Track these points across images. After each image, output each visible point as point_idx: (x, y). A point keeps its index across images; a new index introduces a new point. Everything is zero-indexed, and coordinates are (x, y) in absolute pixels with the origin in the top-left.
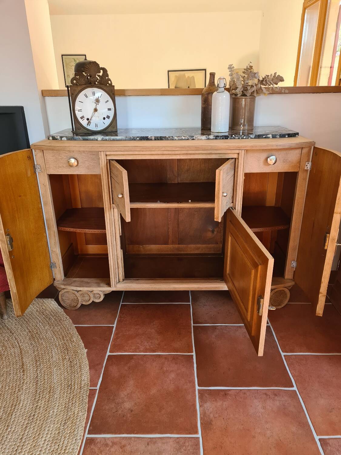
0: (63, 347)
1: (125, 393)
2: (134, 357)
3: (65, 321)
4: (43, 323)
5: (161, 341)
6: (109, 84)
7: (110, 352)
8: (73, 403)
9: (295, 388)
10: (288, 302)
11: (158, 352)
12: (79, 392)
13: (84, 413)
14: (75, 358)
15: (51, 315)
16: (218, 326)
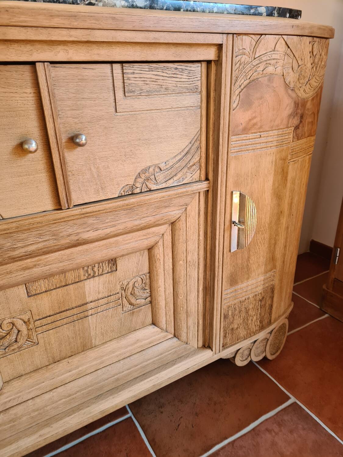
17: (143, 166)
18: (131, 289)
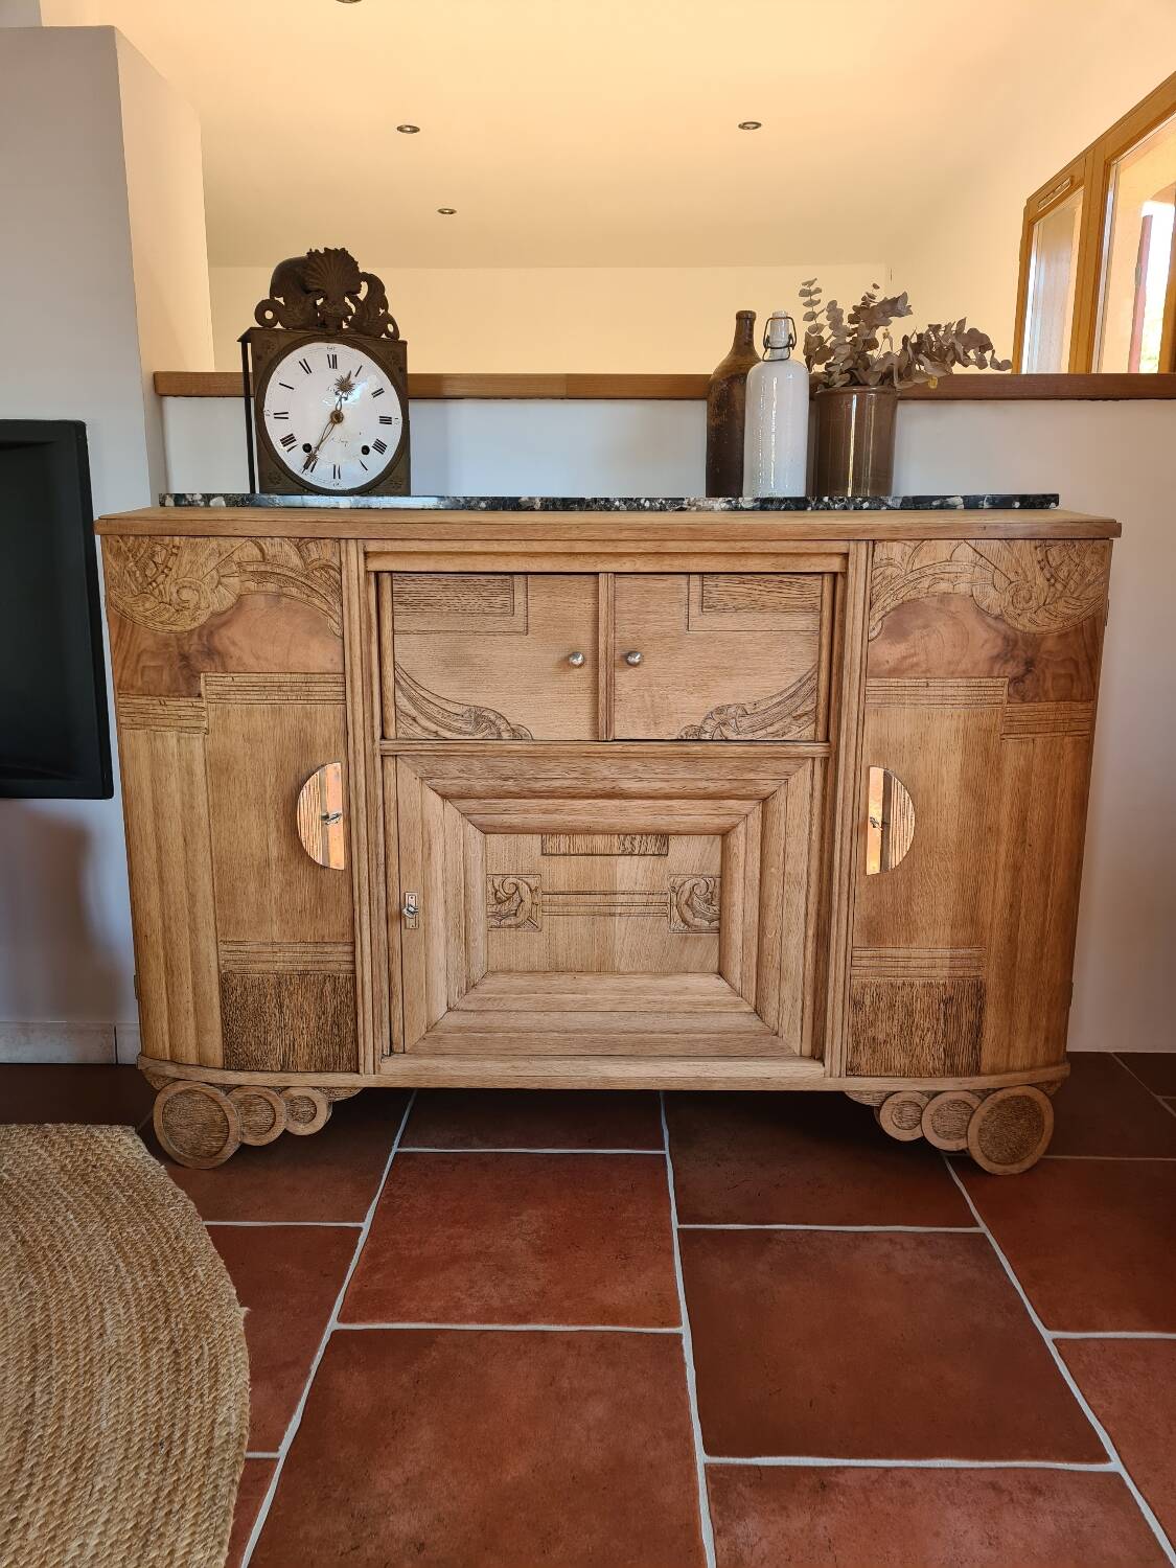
0: (152, 1299)
1: (397, 1475)
2: (437, 1340)
3: (169, 1207)
4: (79, 1214)
5: (550, 1281)
6: (388, 334)
7: (341, 1319)
8: (170, 1512)
9: (1115, 1465)
10: (1045, 1154)
11: (537, 1322)
12: (200, 1468)
13: (214, 1552)
14: (196, 1336)
15: (114, 1184)
16: (776, 1231)
17: (717, 703)
18: (687, 894)
